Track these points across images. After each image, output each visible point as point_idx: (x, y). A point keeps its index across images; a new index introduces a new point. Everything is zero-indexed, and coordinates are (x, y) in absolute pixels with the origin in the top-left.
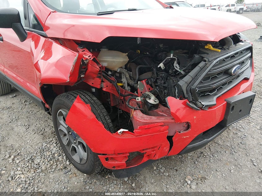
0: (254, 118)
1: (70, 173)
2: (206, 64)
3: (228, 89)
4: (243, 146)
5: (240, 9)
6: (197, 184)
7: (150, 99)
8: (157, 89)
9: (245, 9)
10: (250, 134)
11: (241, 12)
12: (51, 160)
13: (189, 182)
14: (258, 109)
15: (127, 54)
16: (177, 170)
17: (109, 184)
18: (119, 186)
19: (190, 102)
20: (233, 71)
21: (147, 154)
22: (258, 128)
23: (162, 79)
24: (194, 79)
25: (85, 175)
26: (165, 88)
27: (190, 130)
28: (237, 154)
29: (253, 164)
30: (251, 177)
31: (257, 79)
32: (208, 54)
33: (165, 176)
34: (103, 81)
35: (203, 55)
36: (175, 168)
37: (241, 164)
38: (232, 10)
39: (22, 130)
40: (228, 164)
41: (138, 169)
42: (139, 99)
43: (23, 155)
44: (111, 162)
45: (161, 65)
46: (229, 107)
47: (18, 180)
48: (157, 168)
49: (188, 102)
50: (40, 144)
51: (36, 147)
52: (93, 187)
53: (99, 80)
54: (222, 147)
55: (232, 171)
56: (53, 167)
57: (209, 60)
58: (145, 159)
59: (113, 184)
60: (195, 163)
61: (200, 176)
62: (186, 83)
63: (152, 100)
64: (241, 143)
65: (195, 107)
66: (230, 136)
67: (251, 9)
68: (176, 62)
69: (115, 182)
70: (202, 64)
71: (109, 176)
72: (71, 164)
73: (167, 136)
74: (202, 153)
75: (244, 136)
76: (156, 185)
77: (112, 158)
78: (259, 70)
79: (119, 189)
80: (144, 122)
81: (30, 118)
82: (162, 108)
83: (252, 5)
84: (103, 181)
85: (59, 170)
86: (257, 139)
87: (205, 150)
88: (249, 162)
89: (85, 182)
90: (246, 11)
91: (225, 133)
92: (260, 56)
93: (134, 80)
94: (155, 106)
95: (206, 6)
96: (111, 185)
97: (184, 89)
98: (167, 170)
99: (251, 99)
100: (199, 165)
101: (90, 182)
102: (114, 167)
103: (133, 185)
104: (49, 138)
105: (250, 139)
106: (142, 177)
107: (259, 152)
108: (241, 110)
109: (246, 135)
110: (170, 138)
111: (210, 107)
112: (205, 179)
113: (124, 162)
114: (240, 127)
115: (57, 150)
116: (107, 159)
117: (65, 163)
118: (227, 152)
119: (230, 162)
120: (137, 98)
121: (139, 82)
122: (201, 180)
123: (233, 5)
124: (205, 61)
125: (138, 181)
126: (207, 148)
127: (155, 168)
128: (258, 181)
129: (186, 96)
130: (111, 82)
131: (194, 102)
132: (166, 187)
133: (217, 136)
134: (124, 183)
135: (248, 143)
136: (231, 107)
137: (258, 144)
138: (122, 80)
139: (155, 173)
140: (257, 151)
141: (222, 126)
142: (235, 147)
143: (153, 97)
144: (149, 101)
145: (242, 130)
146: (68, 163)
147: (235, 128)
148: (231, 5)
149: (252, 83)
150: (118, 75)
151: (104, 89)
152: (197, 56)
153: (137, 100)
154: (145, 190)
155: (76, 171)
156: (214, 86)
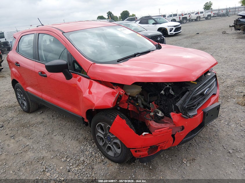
0: (223, 117)
1: (107, 164)
2: (190, 93)
3: (203, 103)
4: (216, 137)
5: (208, 15)
6: (190, 163)
7: (159, 113)
8: (162, 107)
9: (212, 15)
10: (221, 129)
11: (209, 18)
12: (91, 157)
13: (185, 162)
14: (226, 110)
15: (141, 87)
16: (176, 156)
17: (135, 168)
18: (142, 169)
19: (183, 114)
20: (205, 93)
21: (160, 146)
22: (226, 123)
23: (164, 101)
24: (184, 101)
25: (117, 164)
26: (166, 106)
27: (184, 130)
28: (213, 143)
29: (224, 148)
30: (223, 156)
31: (225, 86)
32: (190, 86)
33: (169, 160)
34: (129, 104)
35: (187, 87)
36: (175, 155)
37: (216, 149)
38: (201, 17)
39: (60, 138)
40: (208, 149)
41: (153, 157)
42: (152, 114)
43: (70, 155)
44: (138, 153)
45: (163, 92)
46: (205, 114)
47: (74, 171)
48: (163, 156)
49: (182, 115)
50: (79, 147)
51: (77, 149)
52: (125, 171)
53: (126, 104)
54: (203, 139)
55: (211, 153)
56: (94, 161)
57: (191, 90)
58: (159, 150)
59: (137, 168)
60: (187, 150)
61: (191, 158)
62: (180, 104)
63: (160, 114)
64: (215, 135)
65: (186, 117)
66: (208, 131)
67: (217, 14)
68: (171, 89)
69: (138, 166)
70: (187, 93)
71: (134, 163)
72: (106, 158)
73: (171, 135)
74: (191, 144)
75: (217, 130)
76: (165, 166)
77: (138, 150)
78: (226, 77)
79: (142, 170)
80: (158, 128)
81: (62, 129)
82: (166, 118)
83: (218, 11)
84: (130, 167)
85: (99, 163)
86: (226, 132)
87: (193, 142)
88: (221, 147)
89: (119, 168)
90: (214, 17)
91: (204, 130)
92: (226, 65)
93: (147, 102)
94: (162, 118)
95: (178, 15)
96: (136, 169)
97: (179, 108)
98: (170, 157)
99: (218, 108)
100: (190, 152)
101: (122, 168)
102: (140, 156)
103: (151, 167)
104: (84, 143)
105: (221, 132)
106: (155, 162)
107: (228, 140)
108: (212, 115)
109: (219, 129)
110: (173, 136)
111: (194, 116)
112: (195, 159)
113: (146, 152)
114: (214, 124)
115: (93, 150)
116: (136, 151)
117: (101, 158)
118: (207, 142)
119: (209, 148)
120: (151, 113)
121: (151, 103)
122: (192, 160)
123: (202, 13)
124: (189, 91)
125: (153, 165)
126: (193, 140)
127: (162, 156)
128: (227, 158)
129: (181, 111)
130: (133, 104)
131: (185, 114)
132: (172, 167)
133: (199, 132)
134: (144, 167)
135: (220, 134)
136: (206, 115)
137: (226, 134)
138: (138, 102)
139: (162, 159)
140: (226, 139)
141: (202, 125)
142: (212, 138)
143: (160, 112)
144: (158, 114)
145: (215, 126)
146: (103, 158)
147: (211, 125)
148: (200, 13)
149: (218, 97)
150: (135, 99)
151: (129, 109)
152: (184, 88)
153: (151, 115)
154: (159, 169)
155: (110, 162)
156: (195, 104)
